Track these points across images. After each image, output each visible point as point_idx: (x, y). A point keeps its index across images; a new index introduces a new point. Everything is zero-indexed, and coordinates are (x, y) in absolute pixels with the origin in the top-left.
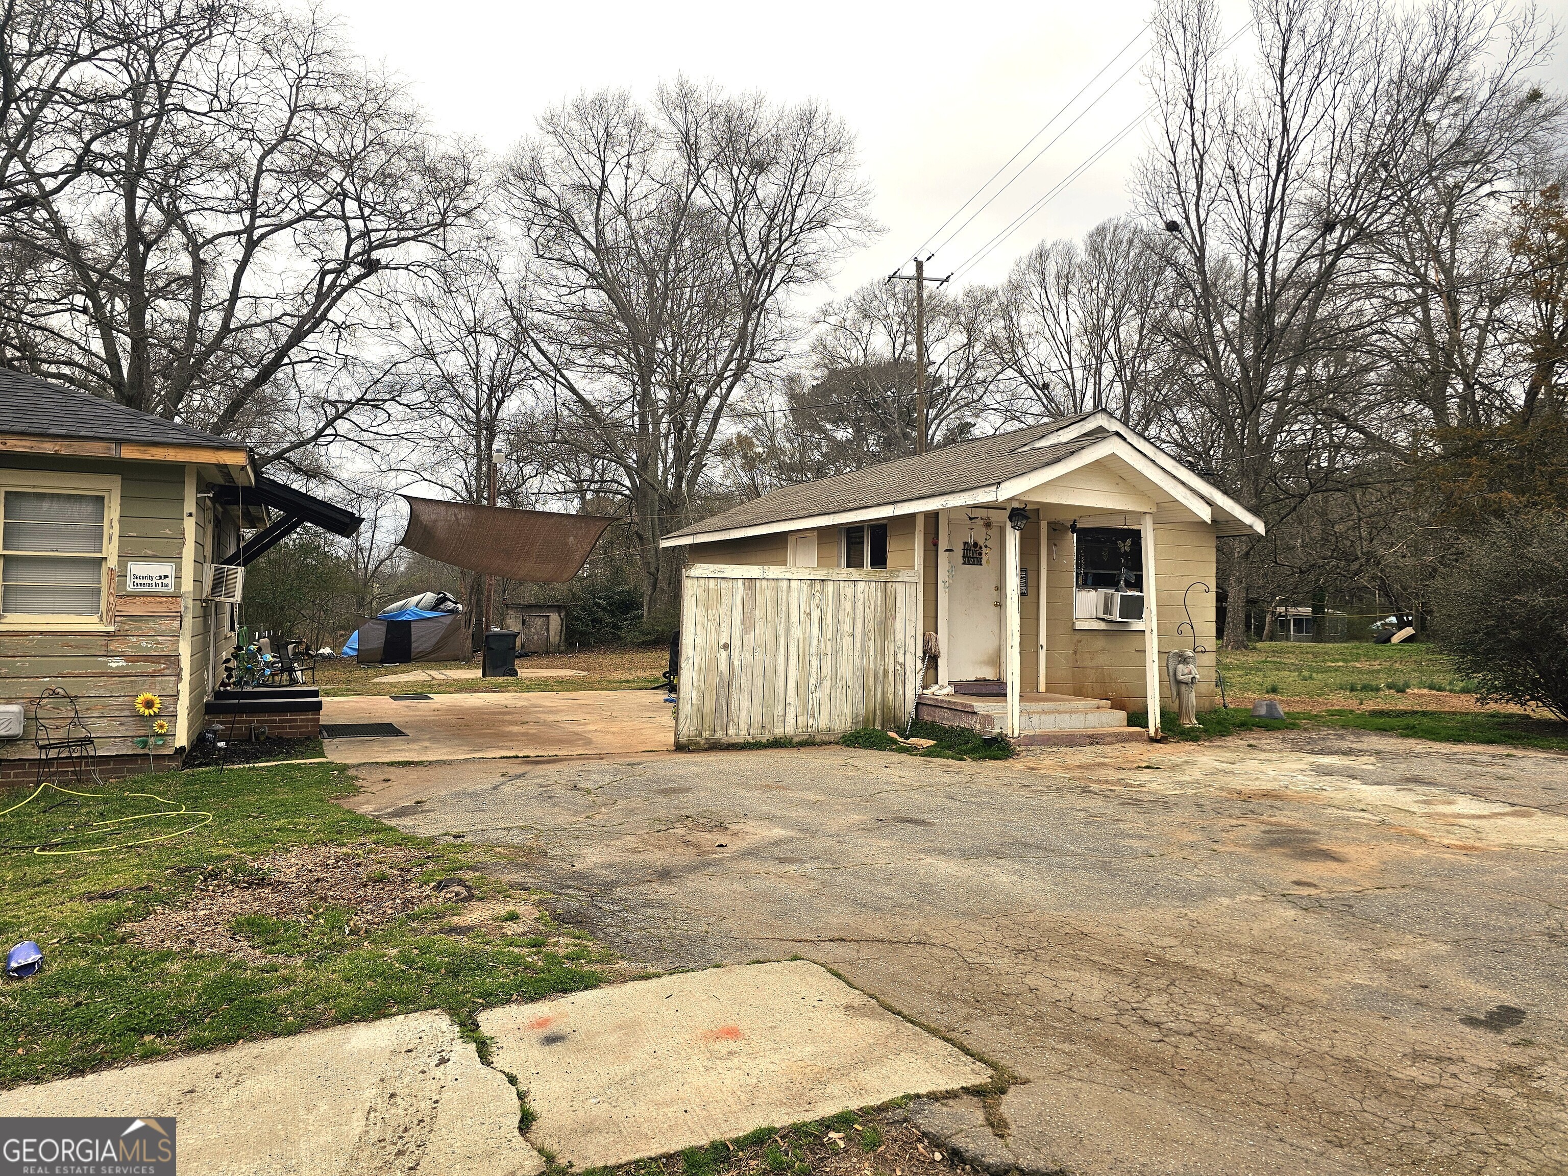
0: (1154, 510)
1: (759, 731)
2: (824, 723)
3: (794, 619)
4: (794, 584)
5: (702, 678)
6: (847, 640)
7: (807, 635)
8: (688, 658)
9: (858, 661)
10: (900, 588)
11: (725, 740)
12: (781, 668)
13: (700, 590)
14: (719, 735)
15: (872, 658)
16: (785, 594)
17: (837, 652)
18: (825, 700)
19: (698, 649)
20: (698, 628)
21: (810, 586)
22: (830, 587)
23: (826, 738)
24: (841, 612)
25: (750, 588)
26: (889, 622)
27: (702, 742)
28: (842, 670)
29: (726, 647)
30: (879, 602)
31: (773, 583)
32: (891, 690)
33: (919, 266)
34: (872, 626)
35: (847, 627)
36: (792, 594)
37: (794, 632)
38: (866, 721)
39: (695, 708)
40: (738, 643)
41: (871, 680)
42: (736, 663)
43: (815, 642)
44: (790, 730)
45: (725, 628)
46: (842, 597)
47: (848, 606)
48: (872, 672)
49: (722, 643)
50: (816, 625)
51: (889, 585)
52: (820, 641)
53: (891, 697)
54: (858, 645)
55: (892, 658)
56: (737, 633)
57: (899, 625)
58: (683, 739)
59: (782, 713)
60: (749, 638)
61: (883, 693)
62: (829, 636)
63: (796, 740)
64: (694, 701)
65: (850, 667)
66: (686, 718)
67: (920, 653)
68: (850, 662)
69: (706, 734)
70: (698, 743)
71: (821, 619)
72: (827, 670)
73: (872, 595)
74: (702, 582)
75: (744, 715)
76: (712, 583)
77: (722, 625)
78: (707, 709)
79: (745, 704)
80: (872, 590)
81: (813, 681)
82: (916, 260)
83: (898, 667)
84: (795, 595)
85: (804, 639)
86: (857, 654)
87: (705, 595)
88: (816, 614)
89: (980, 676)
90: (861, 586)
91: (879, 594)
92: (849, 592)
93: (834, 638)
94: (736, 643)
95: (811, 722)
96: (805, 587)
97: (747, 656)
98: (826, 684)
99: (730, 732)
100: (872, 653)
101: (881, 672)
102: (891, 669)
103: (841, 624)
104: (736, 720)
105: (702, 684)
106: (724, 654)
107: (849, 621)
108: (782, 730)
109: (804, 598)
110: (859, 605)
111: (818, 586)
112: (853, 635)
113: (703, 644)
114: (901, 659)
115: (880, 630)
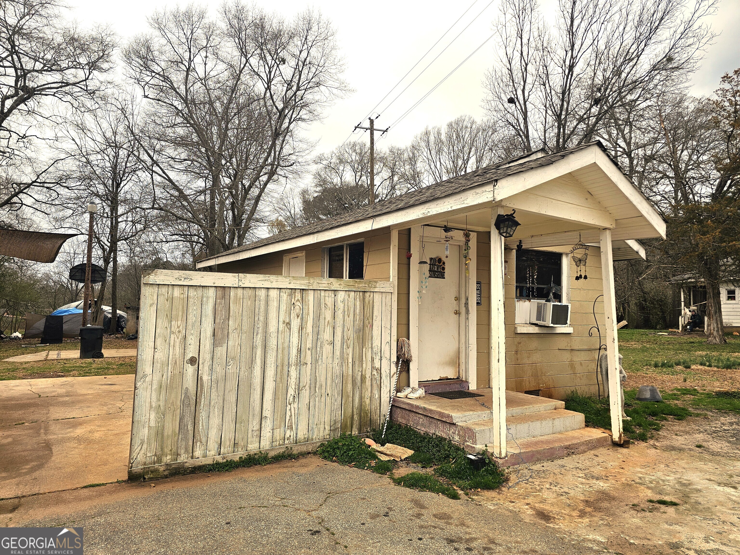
0: (613, 226)
1: (231, 449)
2: (302, 434)
3: (272, 328)
4: (273, 294)
5: (162, 397)
6: (327, 348)
7: (286, 345)
8: (145, 376)
9: (337, 369)
10: (377, 297)
11: (190, 463)
12: (257, 381)
13: (161, 299)
14: (183, 458)
15: (350, 365)
16: (263, 303)
17: (317, 361)
18: (304, 409)
19: (158, 366)
20: (159, 341)
21: (290, 295)
22: (311, 296)
23: (304, 449)
24: (322, 320)
25: (223, 297)
26: (367, 330)
27: (162, 469)
28: (321, 379)
29: (193, 361)
30: (358, 311)
31: (250, 292)
32: (367, 394)
33: (372, 122)
34: (351, 334)
35: (327, 335)
36: (270, 303)
37: (272, 342)
38: (344, 427)
39: (153, 432)
40: (208, 357)
41: (350, 386)
42: (206, 378)
43: (294, 352)
44: (265, 444)
45: (192, 341)
46: (323, 306)
47: (328, 315)
48: (350, 378)
49: (189, 356)
50: (296, 335)
51: (367, 295)
52: (300, 351)
53: (368, 401)
54: (338, 353)
55: (369, 364)
56: (207, 344)
57: (376, 332)
58: (137, 468)
59: (257, 427)
60: (221, 351)
61: (361, 398)
62: (309, 345)
63: (272, 454)
64: (153, 424)
65: (329, 375)
66: (142, 444)
67: (394, 359)
68: (330, 369)
69: (167, 459)
70: (156, 471)
71: (301, 328)
72: (306, 379)
73: (351, 304)
74: (164, 290)
75: (213, 434)
76: (177, 292)
77: (189, 338)
78: (168, 431)
79: (215, 421)
80: (352, 299)
81: (291, 392)
82: (370, 119)
83: (375, 372)
84: (273, 305)
85: (283, 349)
86: (336, 361)
87: (168, 304)
88: (295, 323)
89: (443, 375)
90: (341, 295)
91: (358, 303)
92: (329, 299)
93: (314, 348)
94: (205, 356)
95: (288, 433)
96: (285, 296)
97: (219, 370)
98: (305, 394)
99: (198, 453)
100: (350, 360)
101: (359, 378)
102: (368, 375)
103: (321, 333)
104: (204, 440)
105: (162, 404)
106: (190, 369)
107: (329, 330)
108: (257, 445)
109: (283, 307)
110: (339, 314)
111: (298, 295)
112: (332, 343)
113: (164, 359)
114: (377, 364)
115: (358, 338)
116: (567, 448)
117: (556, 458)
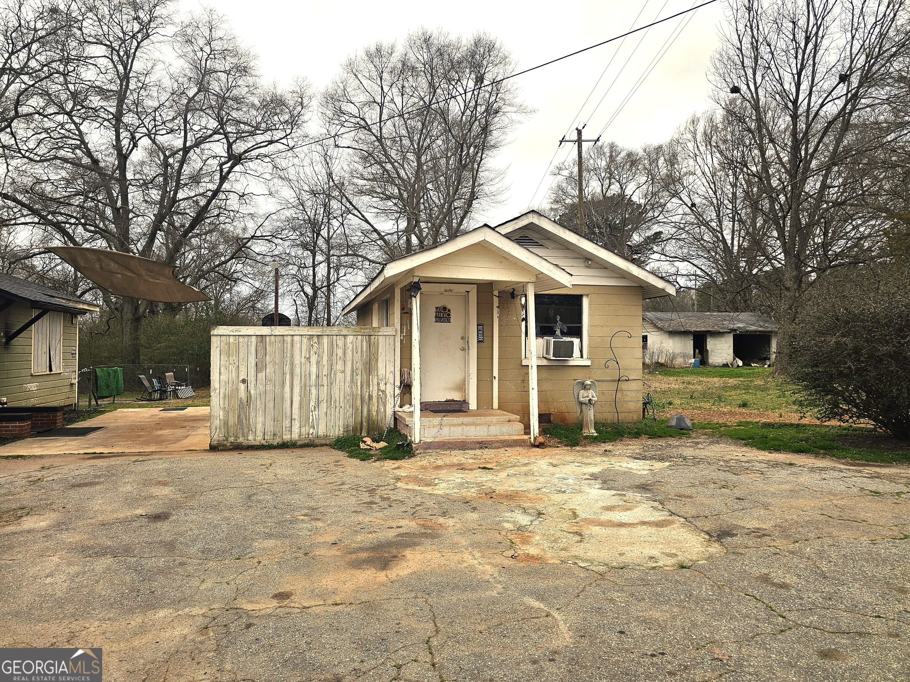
0: (534, 280)
1: (272, 437)
2: (321, 431)
3: (297, 361)
4: (297, 339)
5: (227, 402)
6: (340, 376)
7: (307, 373)
8: (215, 389)
9: (348, 390)
10: (381, 339)
11: (245, 443)
12: (287, 395)
13: (222, 344)
14: (241, 440)
15: (359, 387)
16: (289, 345)
17: (331, 384)
18: (323, 416)
19: (222, 383)
20: (222, 369)
21: (309, 339)
22: (325, 340)
23: (324, 442)
24: (334, 356)
25: (262, 341)
26: (373, 363)
27: (228, 445)
28: (336, 396)
29: (244, 381)
30: (364, 349)
31: (280, 338)
32: (374, 409)
33: (579, 132)
34: (360, 365)
35: (339, 366)
36: (295, 345)
37: (297, 371)
38: (355, 430)
39: (222, 422)
40: (253, 379)
41: (359, 402)
42: (252, 392)
43: (314, 377)
44: (295, 436)
45: (242, 369)
46: (335, 346)
47: (340, 352)
48: (359, 397)
49: (241, 378)
50: (315, 366)
51: (373, 337)
52: (318, 376)
53: (375, 414)
54: (348, 378)
55: (376, 388)
56: (252, 371)
57: (381, 364)
58: (215, 443)
59: (289, 425)
60: (261, 375)
61: (369, 411)
62: (325, 372)
63: (300, 443)
64: (221, 418)
65: (342, 394)
66: (216, 429)
67: (398, 383)
68: (342, 390)
69: (232, 439)
70: (225, 445)
71: (318, 362)
72: (324, 395)
73: (359, 345)
74: (224, 338)
75: (259, 427)
76: (232, 339)
77: (241, 367)
78: (231, 422)
79: (260, 419)
80: (359, 341)
81: (312, 403)
82: (577, 129)
83: (380, 393)
84: (297, 346)
85: (305, 375)
86: (347, 384)
87: (226, 347)
88: (314, 359)
89: (449, 398)
90: (350, 339)
91: (364, 344)
92: (340, 342)
93: (329, 375)
94: (251, 379)
95: (311, 431)
96: (305, 340)
97: (261, 387)
98: (323, 406)
99: (250, 438)
100: (359, 384)
101: (367, 397)
102: (375, 395)
103: (334, 365)
104: (254, 430)
105: (226, 406)
106: (242, 386)
107: (340, 363)
108: (289, 436)
109: (304, 347)
110: (349, 352)
111: (315, 339)
112: (343, 372)
113: (226, 380)
114: (382, 387)
115: (365, 368)
116: (480, 443)
117: (468, 449)
